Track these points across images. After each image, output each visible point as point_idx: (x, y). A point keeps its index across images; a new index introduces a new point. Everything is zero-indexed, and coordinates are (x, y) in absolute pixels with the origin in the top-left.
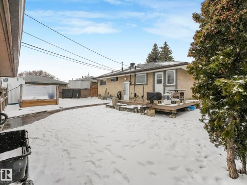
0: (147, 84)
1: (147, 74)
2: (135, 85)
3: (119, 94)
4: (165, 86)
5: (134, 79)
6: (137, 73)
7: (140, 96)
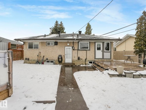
0: (89, 50)
1: (90, 42)
2: (78, 50)
3: (60, 57)
4: (103, 52)
5: (77, 45)
6: (80, 41)
7: (84, 59)
